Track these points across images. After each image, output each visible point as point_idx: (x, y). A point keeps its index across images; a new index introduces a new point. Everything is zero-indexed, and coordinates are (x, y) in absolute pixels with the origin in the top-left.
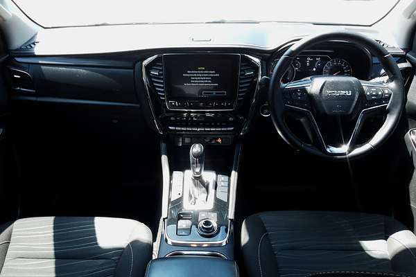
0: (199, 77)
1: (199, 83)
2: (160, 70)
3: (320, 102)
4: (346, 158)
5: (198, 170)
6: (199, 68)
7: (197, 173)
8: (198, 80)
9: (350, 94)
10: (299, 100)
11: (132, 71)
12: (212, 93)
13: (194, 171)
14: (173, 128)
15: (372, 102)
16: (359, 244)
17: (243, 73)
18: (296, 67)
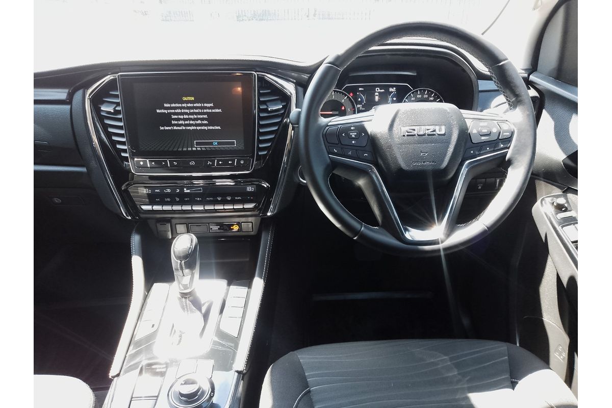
0: (186, 114)
1: (186, 125)
2: (118, 104)
3: (390, 147)
4: (439, 250)
5: (186, 280)
6: (185, 99)
7: (186, 287)
8: (185, 120)
9: (443, 132)
10: (353, 145)
11: (68, 107)
12: (211, 144)
13: (179, 283)
14: (149, 208)
15: (481, 146)
16: (467, 398)
17: (265, 107)
18: (358, 103)
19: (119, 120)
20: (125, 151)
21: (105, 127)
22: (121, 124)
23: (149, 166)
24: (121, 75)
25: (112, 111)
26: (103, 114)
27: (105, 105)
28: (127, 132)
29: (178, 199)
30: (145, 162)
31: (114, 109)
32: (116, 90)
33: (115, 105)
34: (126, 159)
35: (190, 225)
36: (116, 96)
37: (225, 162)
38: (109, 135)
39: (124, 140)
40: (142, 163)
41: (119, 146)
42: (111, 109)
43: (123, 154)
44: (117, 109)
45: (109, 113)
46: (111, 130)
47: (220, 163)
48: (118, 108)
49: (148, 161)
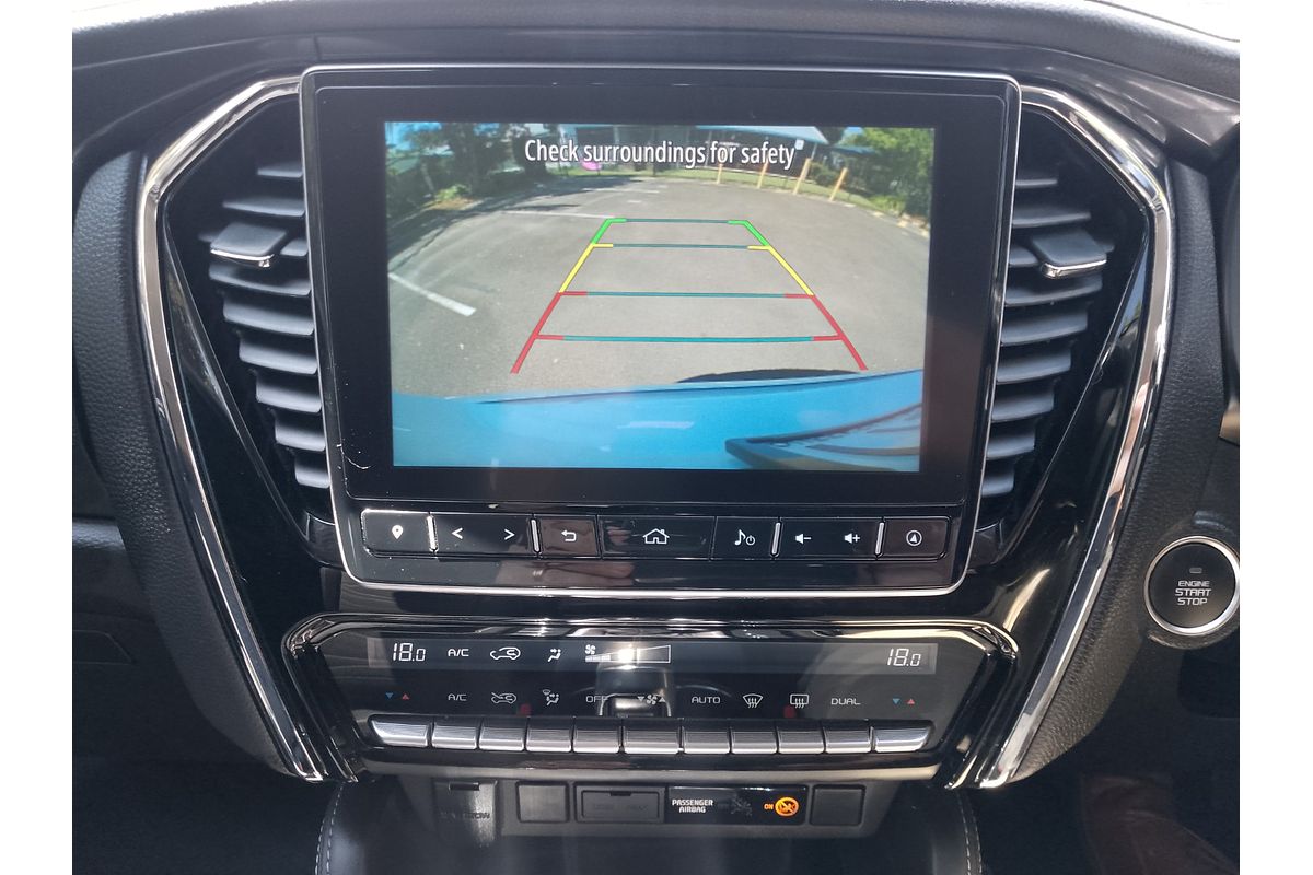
19: (298, 308)
20: (314, 460)
21: (226, 339)
22: (304, 328)
23: (433, 544)
24: (320, 78)
25: (264, 262)
26: (221, 276)
27: (229, 231)
28: (332, 368)
29: (551, 698)
30: (415, 529)
31: (276, 251)
32: (290, 156)
33: (280, 235)
34: (318, 498)
35: (580, 789)
36: (290, 190)
37: (826, 539)
38: (243, 380)
39: (311, 405)
40: (397, 531)
41: (287, 437)
42: (257, 253)
43: (305, 477)
44: (288, 251)
45: (247, 270)
46: (253, 356)
47: (800, 538)
48: (293, 251)
49: (430, 519)
